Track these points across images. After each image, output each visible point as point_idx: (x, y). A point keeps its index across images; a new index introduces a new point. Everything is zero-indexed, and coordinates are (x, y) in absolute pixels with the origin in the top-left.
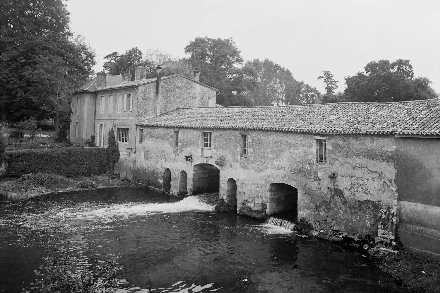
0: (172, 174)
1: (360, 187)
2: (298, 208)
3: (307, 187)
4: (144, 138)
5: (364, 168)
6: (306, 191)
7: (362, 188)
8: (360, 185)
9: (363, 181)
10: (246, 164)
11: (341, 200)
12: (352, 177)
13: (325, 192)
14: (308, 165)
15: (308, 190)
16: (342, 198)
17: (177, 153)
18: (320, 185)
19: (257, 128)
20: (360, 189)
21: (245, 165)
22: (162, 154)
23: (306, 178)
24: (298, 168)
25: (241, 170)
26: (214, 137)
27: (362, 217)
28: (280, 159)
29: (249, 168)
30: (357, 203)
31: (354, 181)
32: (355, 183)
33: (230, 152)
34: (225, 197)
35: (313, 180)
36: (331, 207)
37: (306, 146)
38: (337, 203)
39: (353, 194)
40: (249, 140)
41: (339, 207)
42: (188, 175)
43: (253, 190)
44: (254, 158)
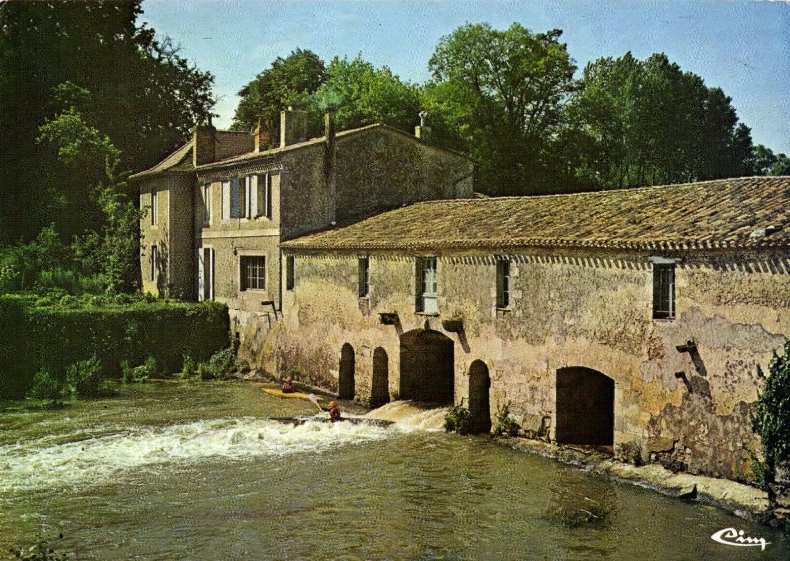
0: (356, 357)
1: (747, 370)
2: (615, 422)
3: (633, 374)
4: (298, 279)
5: (755, 328)
6: (632, 384)
7: (749, 373)
8: (746, 367)
9: (752, 356)
10: (508, 326)
11: (705, 401)
12: (728, 350)
13: (672, 384)
14: (637, 323)
15: (636, 382)
16: (706, 398)
17: (366, 309)
18: (660, 368)
19: (529, 242)
20: (745, 376)
21: (505, 329)
22: (335, 313)
23: (633, 353)
24: (616, 331)
25: (497, 341)
26: (441, 269)
27: (747, 440)
28: (579, 313)
29: (515, 336)
30: (739, 407)
31: (734, 358)
32: (735, 363)
33: (475, 301)
34: (466, 405)
35: (646, 358)
36: (684, 418)
37: (633, 280)
38: (697, 410)
39: (730, 387)
40: (514, 272)
41: (700, 417)
42: (389, 356)
43: (522, 387)
44: (524, 313)
